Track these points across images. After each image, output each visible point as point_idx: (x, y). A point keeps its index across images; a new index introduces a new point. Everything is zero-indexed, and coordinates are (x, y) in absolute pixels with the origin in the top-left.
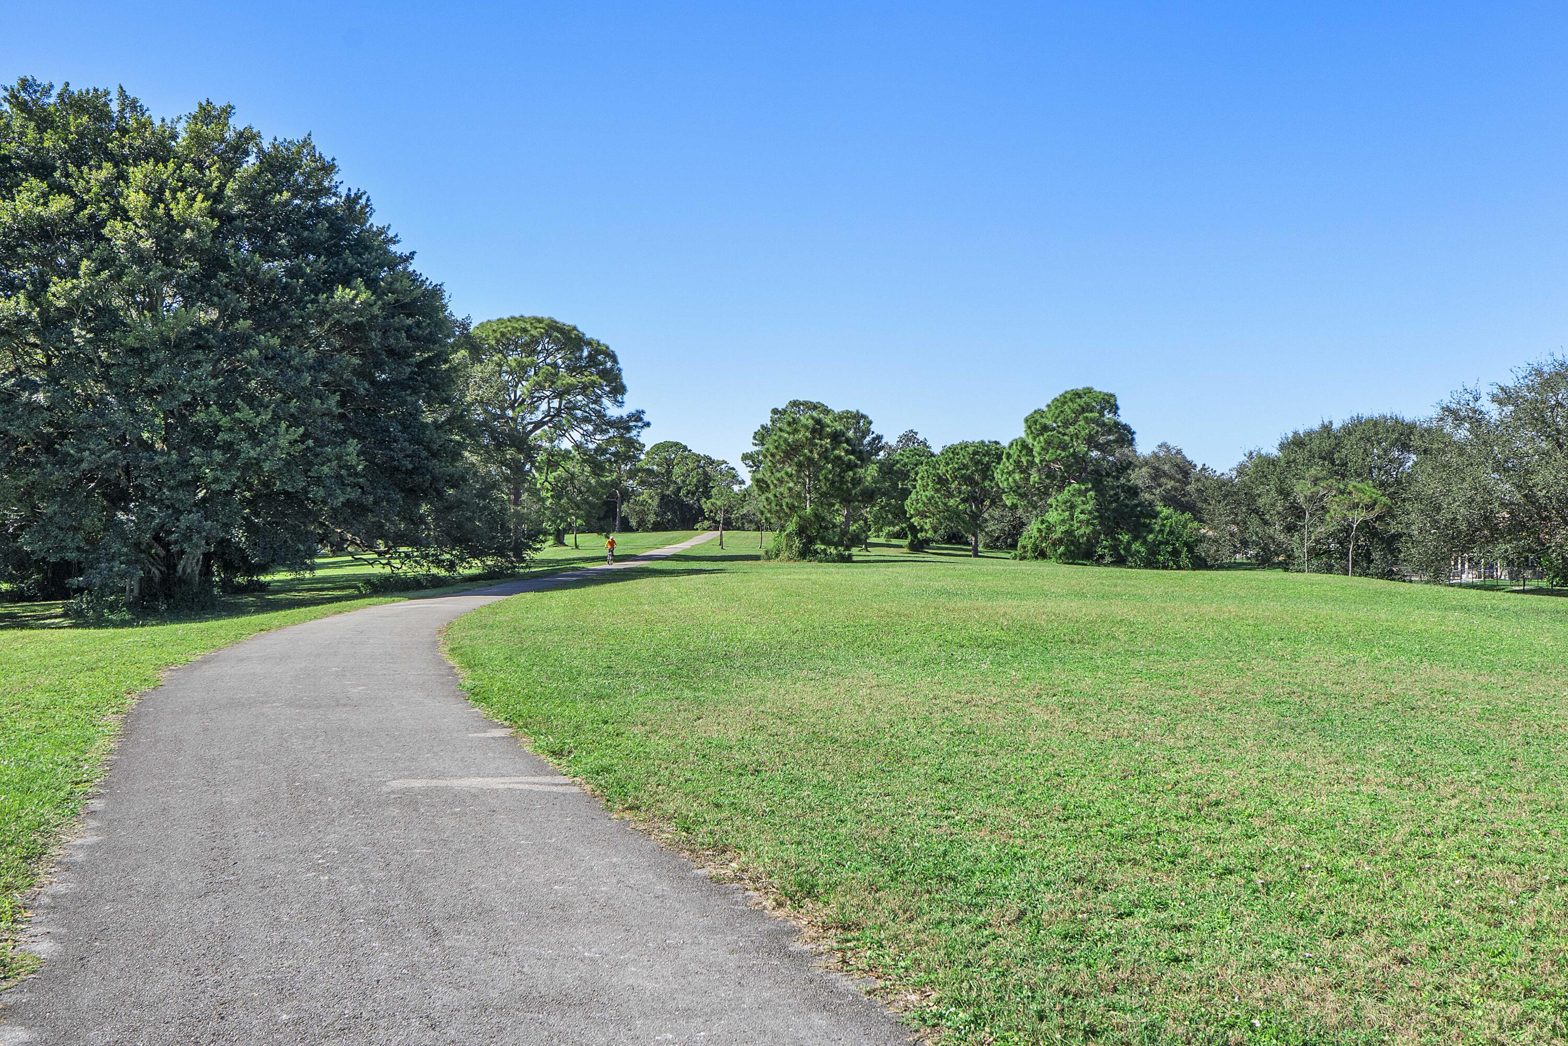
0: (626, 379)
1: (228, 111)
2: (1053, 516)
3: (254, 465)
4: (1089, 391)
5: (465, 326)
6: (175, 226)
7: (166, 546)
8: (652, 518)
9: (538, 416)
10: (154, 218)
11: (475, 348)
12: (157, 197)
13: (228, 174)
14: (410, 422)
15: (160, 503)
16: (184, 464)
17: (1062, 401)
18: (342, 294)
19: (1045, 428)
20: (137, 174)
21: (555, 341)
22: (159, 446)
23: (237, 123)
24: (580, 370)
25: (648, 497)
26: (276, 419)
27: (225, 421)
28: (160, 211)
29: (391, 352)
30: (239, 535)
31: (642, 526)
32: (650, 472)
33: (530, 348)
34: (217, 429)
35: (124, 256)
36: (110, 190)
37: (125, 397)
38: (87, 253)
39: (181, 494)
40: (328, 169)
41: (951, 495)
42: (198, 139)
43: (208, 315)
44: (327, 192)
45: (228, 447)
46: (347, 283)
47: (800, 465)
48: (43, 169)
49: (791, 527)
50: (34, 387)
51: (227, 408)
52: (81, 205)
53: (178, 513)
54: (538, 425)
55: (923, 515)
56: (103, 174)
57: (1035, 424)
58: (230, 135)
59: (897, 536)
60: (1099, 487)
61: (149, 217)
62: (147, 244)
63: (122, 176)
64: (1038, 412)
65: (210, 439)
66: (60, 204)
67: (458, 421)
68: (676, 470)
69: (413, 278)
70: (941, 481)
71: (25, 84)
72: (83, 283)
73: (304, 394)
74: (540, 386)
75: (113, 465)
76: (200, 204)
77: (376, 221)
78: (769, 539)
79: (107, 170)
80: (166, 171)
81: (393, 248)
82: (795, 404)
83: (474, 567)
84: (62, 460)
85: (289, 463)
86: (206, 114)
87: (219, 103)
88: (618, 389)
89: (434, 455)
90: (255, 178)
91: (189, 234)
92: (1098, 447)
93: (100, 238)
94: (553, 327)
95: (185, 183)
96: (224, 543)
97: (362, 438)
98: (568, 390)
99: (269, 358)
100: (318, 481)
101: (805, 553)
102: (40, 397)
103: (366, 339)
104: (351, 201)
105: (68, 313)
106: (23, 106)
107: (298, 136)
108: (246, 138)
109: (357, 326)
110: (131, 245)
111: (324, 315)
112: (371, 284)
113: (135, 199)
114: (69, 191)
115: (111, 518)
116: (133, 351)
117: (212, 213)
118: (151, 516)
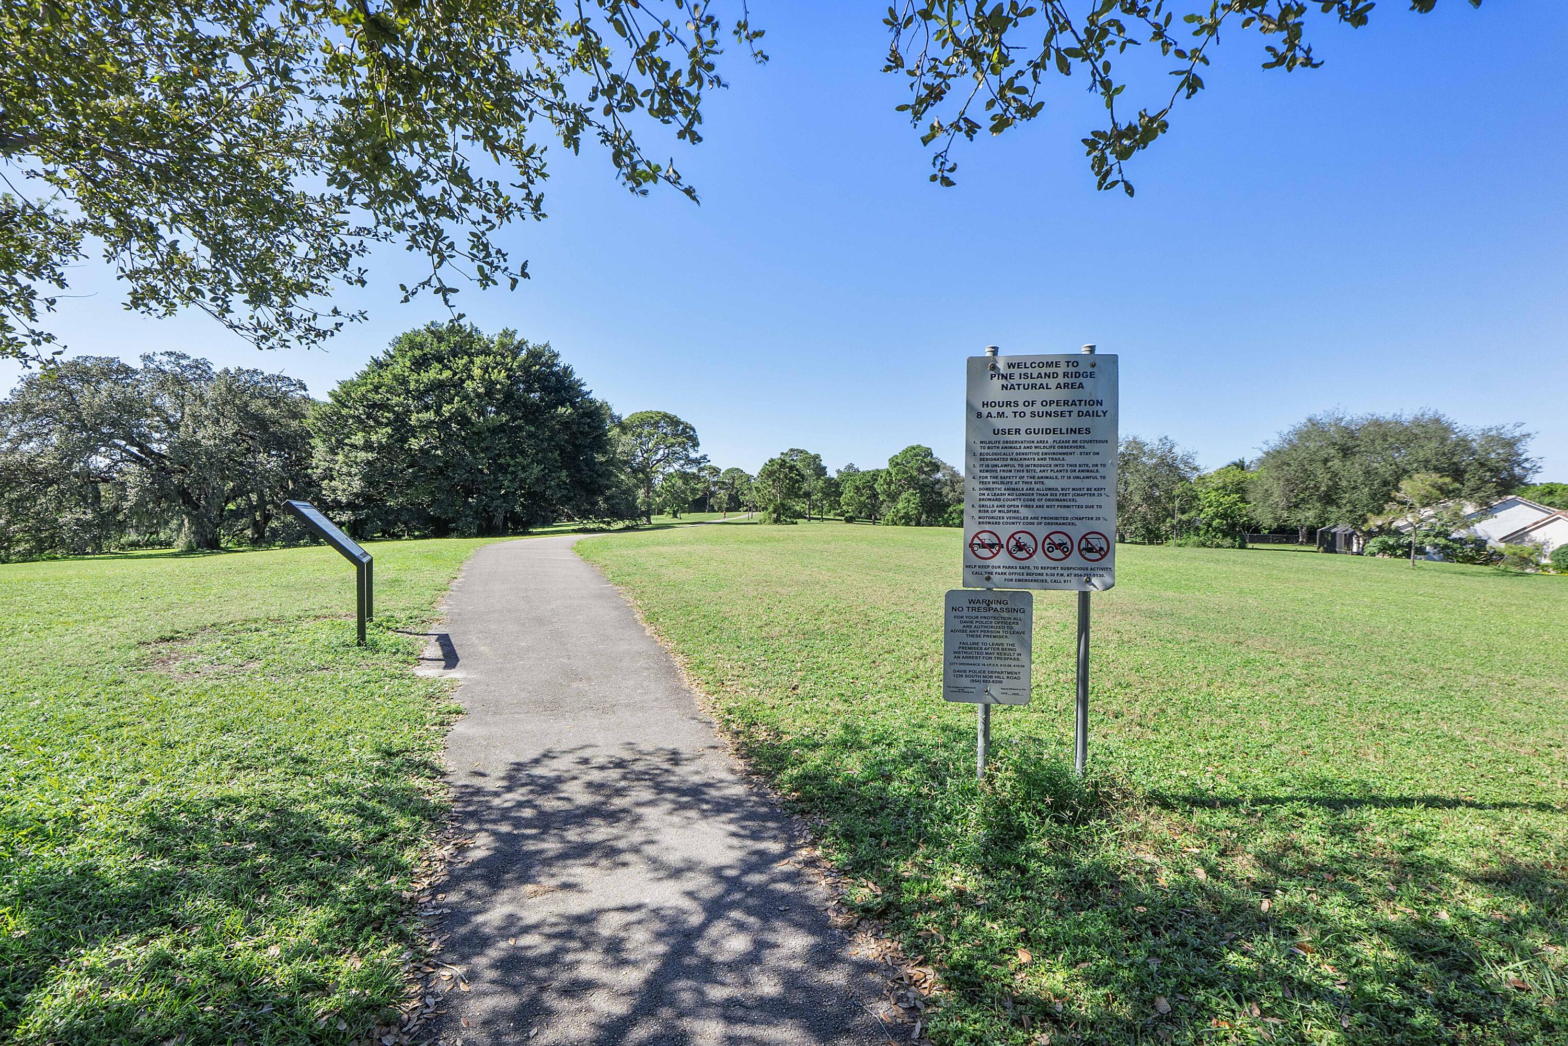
0: (700, 440)
1: (515, 332)
2: (900, 506)
3: (523, 481)
4: (919, 446)
5: (619, 418)
6: (493, 383)
7: (488, 512)
8: (725, 506)
9: (658, 457)
10: (484, 379)
11: (624, 428)
12: (486, 370)
13: (514, 359)
14: (590, 462)
15: (486, 496)
16: (496, 480)
17: (906, 452)
18: (561, 410)
19: (897, 464)
20: (478, 360)
21: (666, 422)
22: (486, 471)
23: (518, 337)
24: (678, 436)
25: (723, 495)
26: (533, 461)
27: (512, 462)
28: (487, 376)
29: (581, 433)
30: (518, 509)
31: (720, 509)
32: (724, 483)
33: (656, 425)
34: (509, 465)
35: (472, 395)
36: (467, 369)
37: (473, 452)
38: (457, 394)
39: (495, 492)
40: (556, 356)
41: (862, 495)
42: (502, 345)
43: (504, 418)
44: (556, 365)
45: (513, 473)
46: (563, 406)
47: (774, 481)
48: (440, 360)
49: (771, 509)
50: (436, 448)
51: (513, 457)
52: (455, 374)
53: (493, 499)
54: (658, 461)
55: (848, 505)
56: (464, 361)
57: (894, 462)
58: (516, 342)
59: (839, 515)
60: (923, 493)
61: (483, 379)
62: (481, 390)
63: (472, 362)
64: (896, 456)
65: (506, 470)
66: (447, 374)
67: (610, 462)
68: (737, 482)
69: (591, 402)
70: (857, 488)
71: (433, 323)
72: (456, 406)
73: (544, 451)
74: (657, 443)
75: (466, 480)
76: (503, 374)
77: (576, 376)
78: (758, 516)
79: (466, 359)
80: (490, 359)
81: (583, 388)
82: (792, 450)
83: (621, 525)
84: (448, 478)
85: (537, 479)
86: (506, 334)
87: (511, 329)
88: (696, 444)
89: (599, 476)
90: (525, 361)
91: (498, 386)
92: (924, 473)
93: (463, 388)
94: (665, 416)
95: (497, 364)
96: (513, 512)
97: (568, 469)
98: (673, 445)
99: (531, 435)
100: (550, 487)
101: (777, 521)
102: (439, 452)
103: (570, 428)
104: (566, 369)
105: (450, 418)
106: (432, 332)
107: (542, 343)
108: (522, 344)
109: (567, 422)
110: (474, 390)
111: (553, 418)
112: (573, 405)
113: (477, 372)
114: (450, 368)
115: (466, 502)
116: (474, 433)
117: (508, 377)
118: (482, 500)
